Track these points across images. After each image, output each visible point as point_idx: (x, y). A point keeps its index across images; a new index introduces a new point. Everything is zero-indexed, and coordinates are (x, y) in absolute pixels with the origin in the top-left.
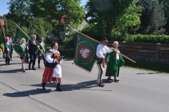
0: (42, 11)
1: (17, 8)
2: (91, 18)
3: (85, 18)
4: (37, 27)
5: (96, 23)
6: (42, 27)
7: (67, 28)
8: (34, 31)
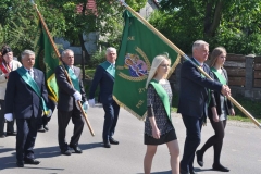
4: (26, 21)
5: (177, 9)
7: (103, 24)
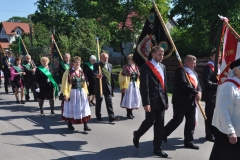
0: (93, 7)
1: (51, 3)
2: (180, 16)
3: (170, 17)
6: (92, 36)
8: (79, 42)
